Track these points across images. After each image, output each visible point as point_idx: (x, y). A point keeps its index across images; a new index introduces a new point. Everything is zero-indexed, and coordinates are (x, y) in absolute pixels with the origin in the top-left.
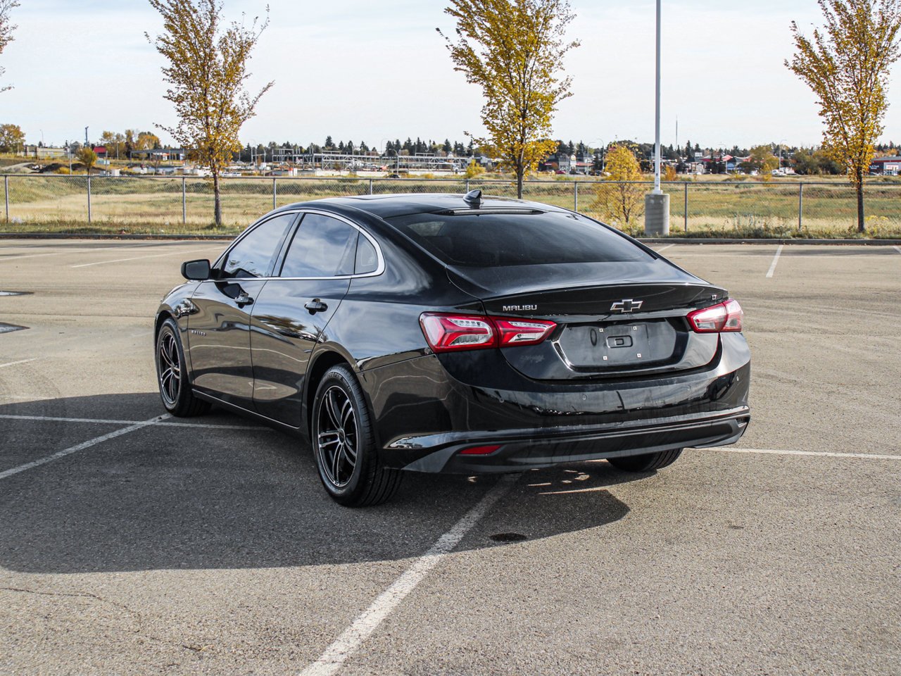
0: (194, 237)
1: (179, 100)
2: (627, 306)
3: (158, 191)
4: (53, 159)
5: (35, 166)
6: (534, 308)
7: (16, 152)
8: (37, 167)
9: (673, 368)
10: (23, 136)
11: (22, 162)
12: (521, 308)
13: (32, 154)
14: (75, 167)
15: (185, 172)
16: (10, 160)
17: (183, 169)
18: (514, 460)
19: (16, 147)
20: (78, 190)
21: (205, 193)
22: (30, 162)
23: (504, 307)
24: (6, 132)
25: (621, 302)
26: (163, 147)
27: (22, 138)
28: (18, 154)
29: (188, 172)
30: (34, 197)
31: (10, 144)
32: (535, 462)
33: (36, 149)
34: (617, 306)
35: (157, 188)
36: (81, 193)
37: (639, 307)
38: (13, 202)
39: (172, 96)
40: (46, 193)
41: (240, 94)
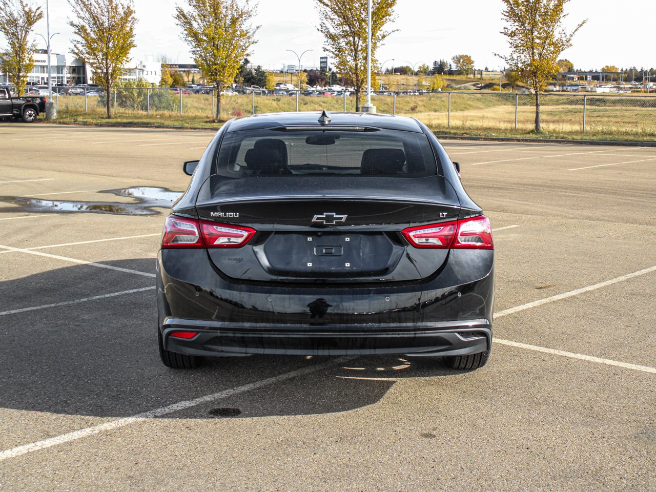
0: (512, 140)
1: (512, 35)
2: (329, 219)
3: (562, 104)
4: (492, 80)
5: (478, 84)
6: (236, 215)
7: (468, 74)
8: (480, 85)
9: (379, 280)
10: (473, 63)
11: (470, 82)
12: (225, 215)
13: (479, 76)
14: (504, 86)
15: (587, 90)
16: (462, 81)
17: (585, 87)
18: (210, 346)
19: (468, 71)
20: (503, 102)
21: (598, 105)
22: (476, 81)
23: (212, 213)
24: (461, 61)
25: (323, 215)
26: (575, 70)
27: (472, 65)
28: (469, 76)
29: (590, 89)
30: (468, 107)
31: (464, 69)
32: (231, 351)
33: (482, 72)
34: (318, 218)
35: (562, 101)
36: (505, 104)
37: (343, 220)
38: (452, 111)
39: (506, 31)
40: (479, 104)
41: (560, 29)
